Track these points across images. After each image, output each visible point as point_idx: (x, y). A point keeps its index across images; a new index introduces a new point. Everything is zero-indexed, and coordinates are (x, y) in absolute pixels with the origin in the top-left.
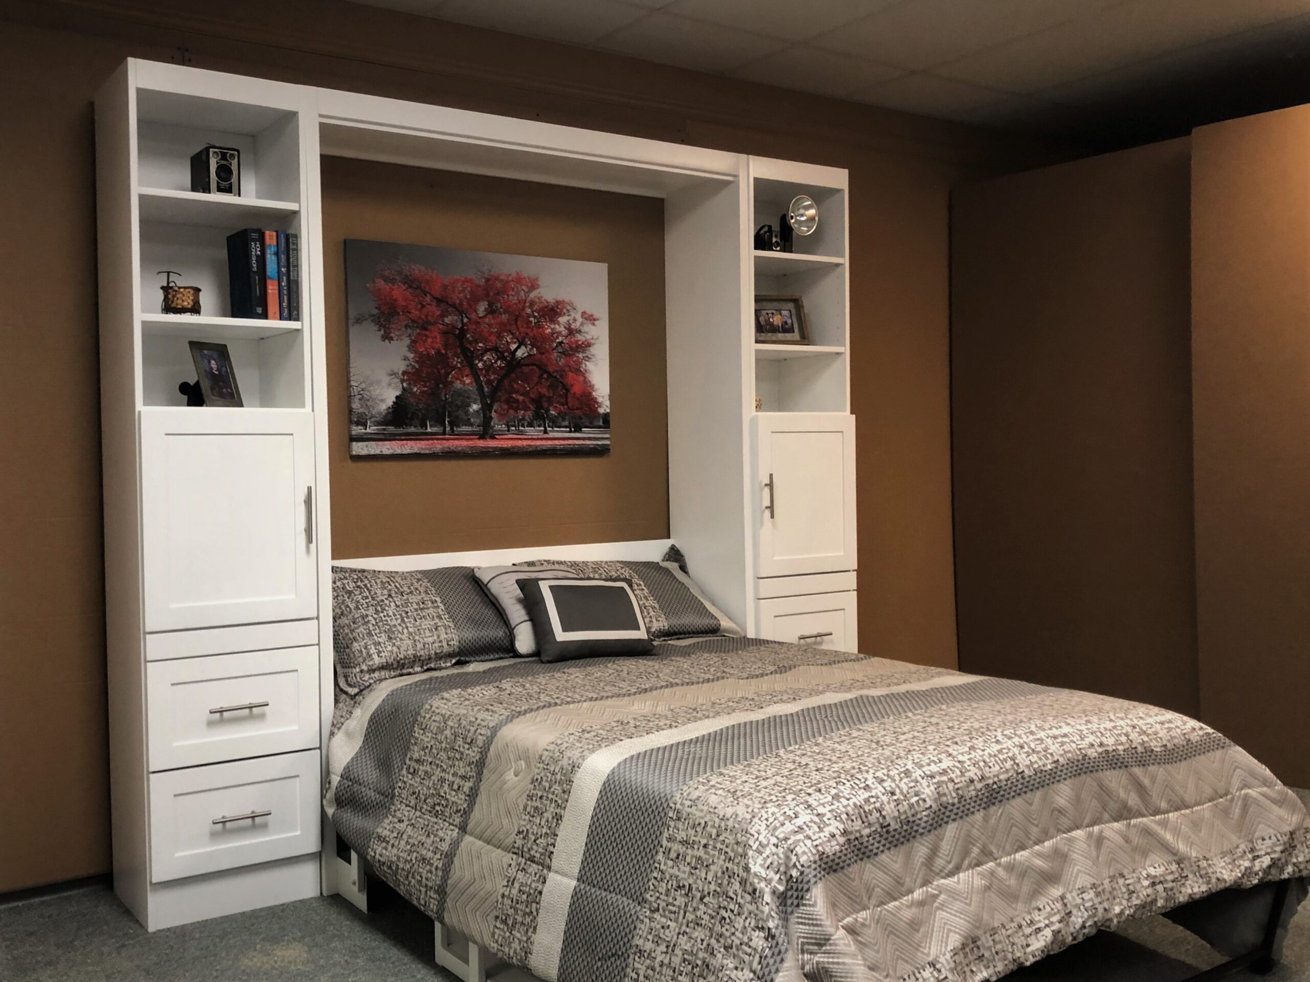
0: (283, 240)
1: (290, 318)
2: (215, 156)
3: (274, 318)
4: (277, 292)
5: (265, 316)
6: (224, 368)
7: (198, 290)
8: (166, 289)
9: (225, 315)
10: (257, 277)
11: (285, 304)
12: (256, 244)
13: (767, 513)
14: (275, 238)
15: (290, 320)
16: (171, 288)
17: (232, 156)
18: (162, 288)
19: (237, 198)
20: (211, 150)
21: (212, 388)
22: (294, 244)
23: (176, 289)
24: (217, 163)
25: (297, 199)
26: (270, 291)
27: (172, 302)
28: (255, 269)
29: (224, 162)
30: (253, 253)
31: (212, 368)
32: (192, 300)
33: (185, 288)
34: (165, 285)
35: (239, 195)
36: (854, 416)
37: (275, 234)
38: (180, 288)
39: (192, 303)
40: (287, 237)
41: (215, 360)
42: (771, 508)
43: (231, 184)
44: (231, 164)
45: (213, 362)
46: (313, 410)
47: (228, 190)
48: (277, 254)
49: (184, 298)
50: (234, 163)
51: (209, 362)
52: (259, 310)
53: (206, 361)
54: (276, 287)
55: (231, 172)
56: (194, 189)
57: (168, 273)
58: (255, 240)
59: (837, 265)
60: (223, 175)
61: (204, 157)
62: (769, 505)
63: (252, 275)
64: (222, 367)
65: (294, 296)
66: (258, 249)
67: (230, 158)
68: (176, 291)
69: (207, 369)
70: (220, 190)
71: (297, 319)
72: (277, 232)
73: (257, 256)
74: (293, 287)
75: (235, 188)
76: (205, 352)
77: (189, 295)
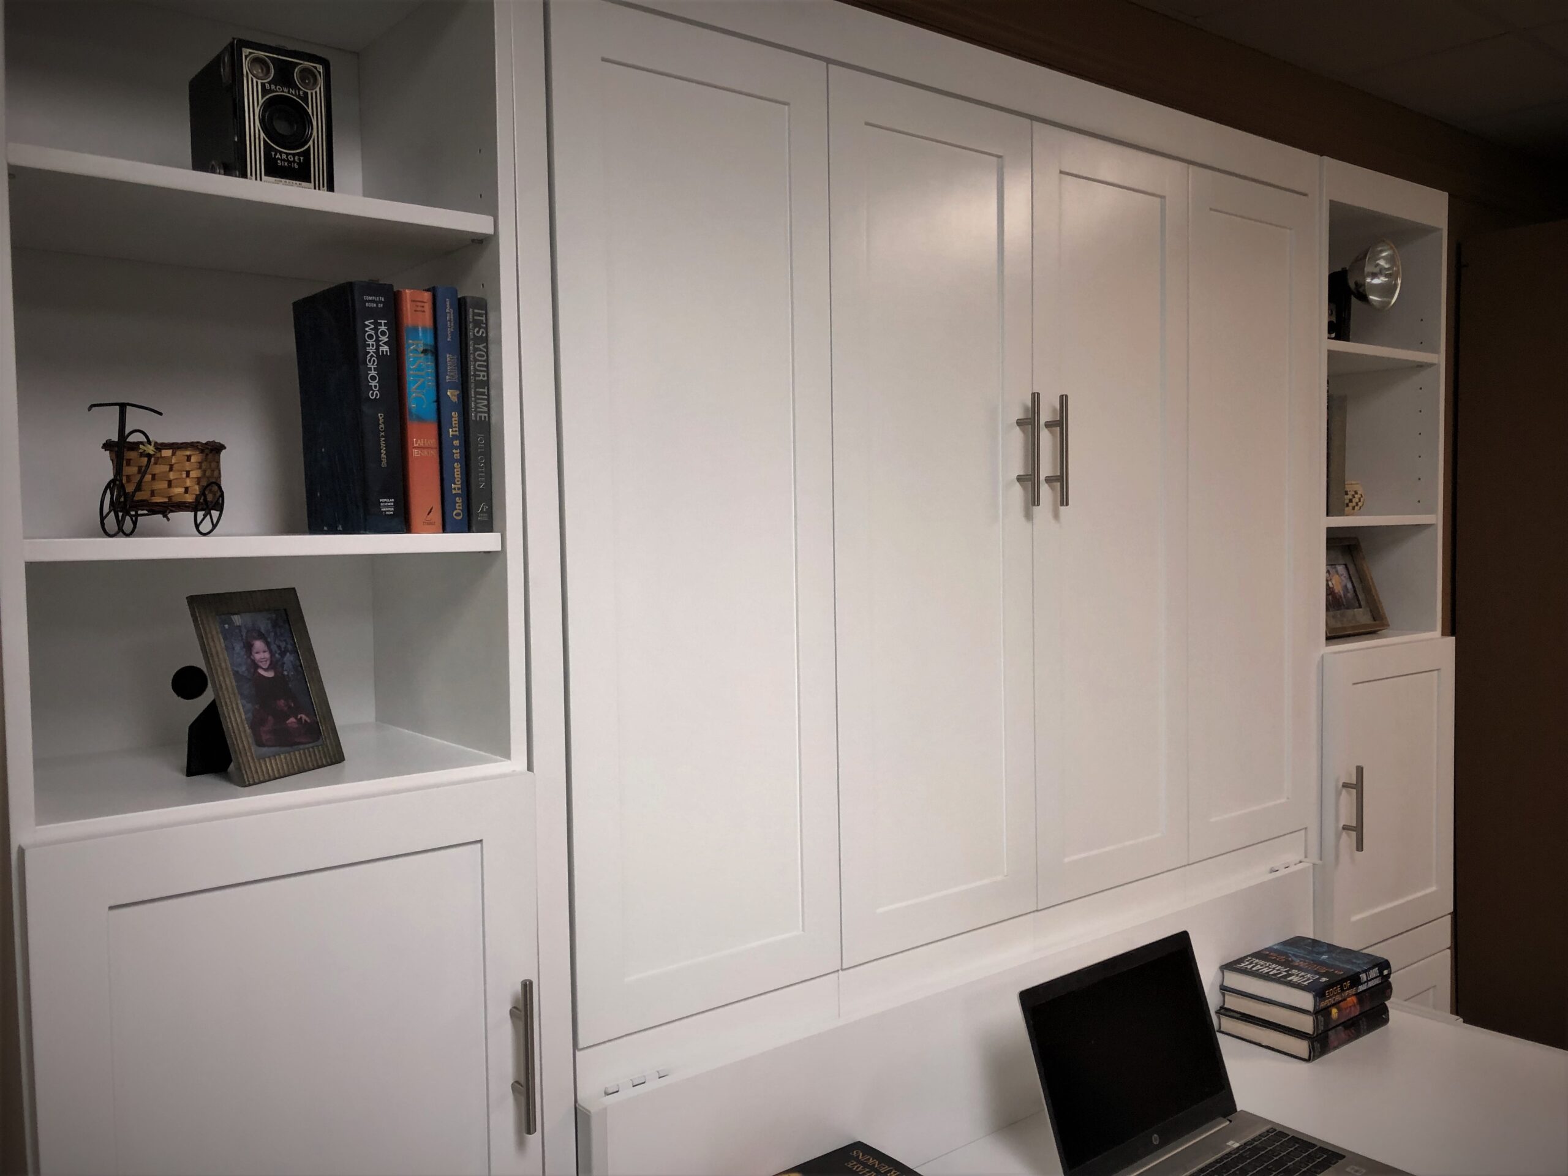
0: (449, 314)
1: (468, 526)
2: (258, 70)
3: (428, 528)
4: (434, 453)
5: (402, 523)
6: (289, 657)
7: (213, 450)
8: (119, 449)
9: (290, 529)
10: (381, 416)
11: (456, 487)
12: (377, 325)
13: (1348, 840)
14: (428, 307)
15: (469, 530)
16: (135, 446)
17: (309, 76)
18: (107, 446)
19: (324, 193)
20: (246, 51)
21: (256, 725)
22: (478, 324)
23: (150, 449)
24: (265, 91)
25: (488, 204)
26: (415, 453)
27: (139, 488)
28: (375, 394)
29: (284, 92)
30: (371, 350)
31: (255, 666)
32: (198, 481)
33: (175, 447)
34: (115, 438)
35: (331, 188)
36: (1452, 640)
37: (427, 296)
38: (160, 447)
39: (196, 489)
40: (461, 305)
41: (262, 636)
42: (1358, 829)
43: (307, 153)
44: (305, 98)
45: (259, 645)
46: (530, 768)
47: (300, 173)
48: (434, 352)
49: (172, 476)
50: (316, 94)
51: (249, 647)
52: (387, 506)
53: (238, 647)
54: (433, 442)
55: (304, 119)
56: (200, 163)
57: (123, 407)
58: (374, 314)
59: (1421, 366)
60: (282, 127)
61: (225, 71)
62: (1354, 824)
63: (366, 409)
64: (283, 654)
65: (478, 462)
66: (385, 339)
67: (303, 80)
68: (149, 456)
69: (243, 669)
70: (274, 169)
71: (487, 527)
72: (433, 291)
73: (381, 358)
74: (477, 439)
75: (318, 164)
76: (237, 619)
77: (188, 466)
